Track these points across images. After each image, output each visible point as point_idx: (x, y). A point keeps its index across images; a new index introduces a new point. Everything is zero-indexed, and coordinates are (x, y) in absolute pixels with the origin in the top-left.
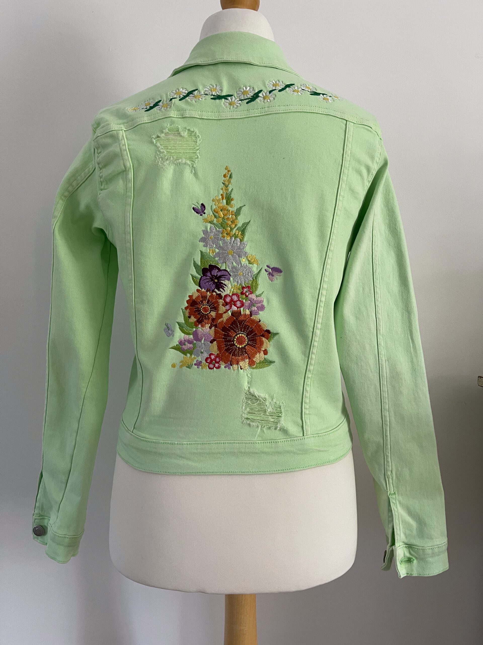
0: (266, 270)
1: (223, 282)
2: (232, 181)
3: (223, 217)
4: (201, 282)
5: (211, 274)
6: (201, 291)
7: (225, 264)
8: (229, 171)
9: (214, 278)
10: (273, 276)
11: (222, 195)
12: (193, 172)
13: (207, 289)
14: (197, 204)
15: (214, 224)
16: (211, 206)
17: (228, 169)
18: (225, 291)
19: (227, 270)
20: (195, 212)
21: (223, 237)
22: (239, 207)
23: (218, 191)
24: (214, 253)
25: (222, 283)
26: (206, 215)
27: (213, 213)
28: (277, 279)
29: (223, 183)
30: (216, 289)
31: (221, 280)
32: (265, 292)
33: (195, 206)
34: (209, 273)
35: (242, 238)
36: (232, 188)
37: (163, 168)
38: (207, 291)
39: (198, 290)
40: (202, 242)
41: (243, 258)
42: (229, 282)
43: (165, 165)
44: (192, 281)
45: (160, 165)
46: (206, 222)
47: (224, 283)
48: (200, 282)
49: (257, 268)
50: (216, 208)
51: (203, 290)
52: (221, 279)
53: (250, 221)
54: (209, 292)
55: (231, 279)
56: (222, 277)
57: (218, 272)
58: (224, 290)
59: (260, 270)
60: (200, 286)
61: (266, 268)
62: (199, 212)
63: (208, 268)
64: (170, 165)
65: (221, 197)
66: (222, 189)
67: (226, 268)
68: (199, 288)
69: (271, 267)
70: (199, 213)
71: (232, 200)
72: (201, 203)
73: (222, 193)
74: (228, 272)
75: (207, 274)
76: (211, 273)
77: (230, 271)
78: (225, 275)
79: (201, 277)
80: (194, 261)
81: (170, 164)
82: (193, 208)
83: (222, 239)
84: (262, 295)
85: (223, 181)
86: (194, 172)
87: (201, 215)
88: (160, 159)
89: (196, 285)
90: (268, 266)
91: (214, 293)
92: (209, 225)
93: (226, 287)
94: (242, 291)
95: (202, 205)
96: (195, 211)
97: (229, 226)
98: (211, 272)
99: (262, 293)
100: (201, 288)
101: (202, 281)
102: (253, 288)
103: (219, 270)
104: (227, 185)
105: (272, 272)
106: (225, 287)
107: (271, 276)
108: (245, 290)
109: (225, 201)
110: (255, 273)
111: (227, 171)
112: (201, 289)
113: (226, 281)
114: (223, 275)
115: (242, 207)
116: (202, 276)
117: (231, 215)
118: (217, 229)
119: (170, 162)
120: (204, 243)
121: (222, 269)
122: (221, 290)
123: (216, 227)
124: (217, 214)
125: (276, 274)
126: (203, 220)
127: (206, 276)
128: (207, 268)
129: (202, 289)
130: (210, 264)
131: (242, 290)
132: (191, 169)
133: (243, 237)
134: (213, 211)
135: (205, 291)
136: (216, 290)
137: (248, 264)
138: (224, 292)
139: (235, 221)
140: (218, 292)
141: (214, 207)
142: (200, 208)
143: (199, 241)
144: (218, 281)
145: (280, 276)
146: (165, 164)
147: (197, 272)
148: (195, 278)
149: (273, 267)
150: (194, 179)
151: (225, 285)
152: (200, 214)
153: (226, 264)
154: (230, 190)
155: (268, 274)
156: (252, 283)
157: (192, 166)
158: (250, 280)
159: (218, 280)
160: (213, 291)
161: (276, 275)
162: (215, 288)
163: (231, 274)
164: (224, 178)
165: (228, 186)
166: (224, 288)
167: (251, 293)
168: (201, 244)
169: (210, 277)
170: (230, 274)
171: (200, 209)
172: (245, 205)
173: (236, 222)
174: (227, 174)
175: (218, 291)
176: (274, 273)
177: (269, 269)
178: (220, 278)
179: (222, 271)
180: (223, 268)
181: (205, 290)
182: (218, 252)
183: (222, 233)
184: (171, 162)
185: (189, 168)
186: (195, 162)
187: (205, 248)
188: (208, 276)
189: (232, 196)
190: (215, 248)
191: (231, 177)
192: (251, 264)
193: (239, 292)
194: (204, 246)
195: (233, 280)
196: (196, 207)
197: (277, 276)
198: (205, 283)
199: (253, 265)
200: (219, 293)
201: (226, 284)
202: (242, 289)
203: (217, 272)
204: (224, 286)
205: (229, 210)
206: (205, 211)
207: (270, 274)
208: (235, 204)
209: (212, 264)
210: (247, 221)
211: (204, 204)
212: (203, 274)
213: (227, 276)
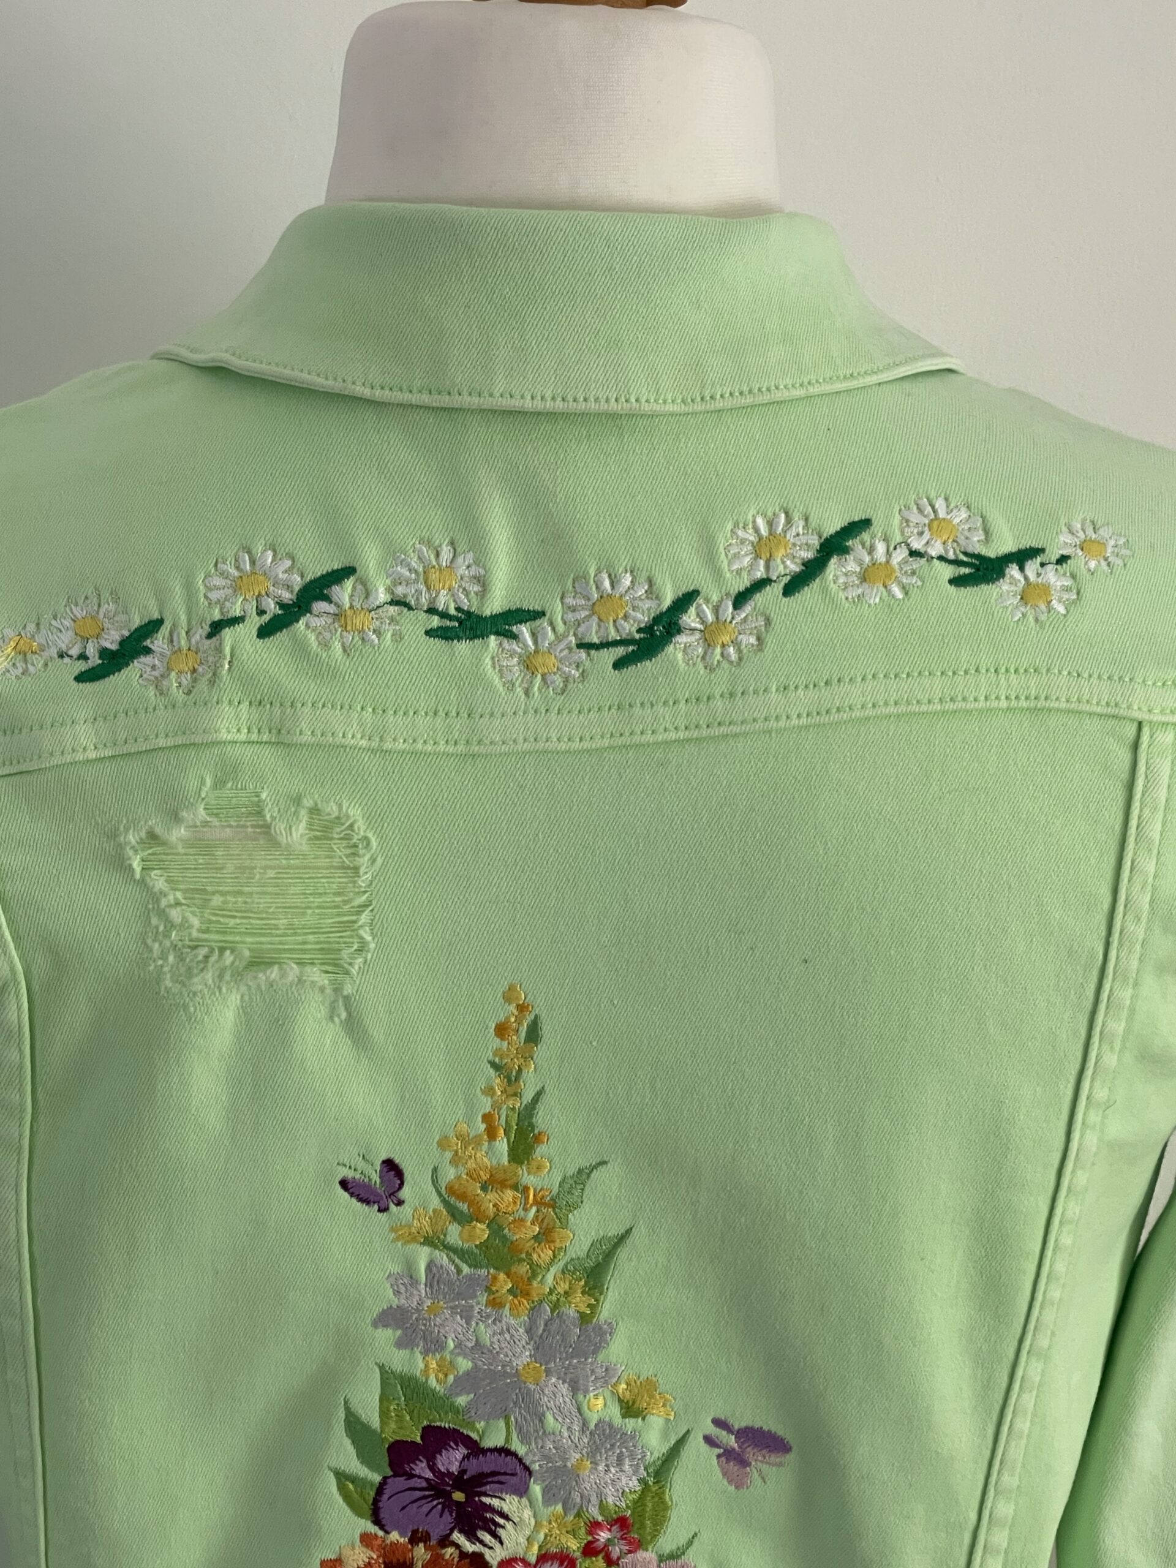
0: (709, 1440)
1: (495, 1502)
2: (541, 1052)
3: (492, 1215)
4: (381, 1504)
5: (432, 1468)
6: (384, 1541)
7: (502, 1424)
8: (522, 1008)
9: (448, 1485)
10: (744, 1463)
11: (487, 1118)
12: (339, 1016)
13: (415, 1532)
14: (361, 1165)
15: (447, 1247)
16: (435, 1170)
17: (518, 998)
18: (501, 1543)
19: (513, 1449)
20: (354, 1200)
21: (493, 1306)
22: (572, 1170)
23: (470, 1104)
24: (451, 1378)
25: (490, 1508)
26: (407, 1210)
27: (445, 1202)
28: (763, 1478)
29: (493, 1064)
30: (460, 1532)
31: (486, 1495)
32: (705, 1536)
33: (350, 1174)
34: (424, 1464)
35: (589, 1306)
36: (538, 1088)
37: (185, 1007)
38: (414, 1540)
39: (366, 1539)
40: (386, 1326)
41: (596, 1397)
42: (524, 1500)
43: (195, 994)
44: (340, 1500)
45: (168, 990)
46: (408, 1242)
47: (496, 1507)
48: (376, 1502)
49: (665, 1434)
50: (459, 1177)
51: (395, 1536)
52: (483, 1489)
53: (628, 1232)
54: (421, 1545)
55: (536, 1489)
56: (490, 1480)
57: (466, 1457)
58: (495, 1535)
59: (681, 1442)
60: (377, 1522)
61: (712, 1430)
62: (372, 1198)
63: (418, 1440)
64: (224, 990)
65: (483, 1127)
66: (489, 1091)
67: (508, 1439)
68: (373, 1529)
69: (736, 1427)
70: (374, 1203)
71: (538, 1139)
72: (384, 1157)
73: (488, 1109)
74: (520, 1460)
75: (412, 1469)
76: (434, 1464)
77: (527, 1454)
78: (505, 1474)
79: (385, 1479)
80: (347, 1409)
81: (220, 989)
82: (344, 1184)
83: (488, 1316)
84: (691, 1554)
85: (495, 1055)
86: (344, 1015)
87: (383, 1210)
88: (171, 958)
89: (358, 1513)
90: (718, 1423)
91: (450, 1551)
92: (423, 1256)
93: (509, 1526)
94: (589, 1543)
95: (391, 1167)
96: (352, 1195)
97: (523, 1256)
98: (435, 1458)
99: (690, 1543)
100: (382, 1527)
101: (385, 1497)
102: (643, 1526)
103: (475, 1449)
104: (514, 1073)
105: (740, 1447)
106: (503, 1527)
107: (732, 1466)
108: (604, 1536)
109: (502, 1146)
110: (656, 1455)
111: (512, 1008)
112: (381, 1533)
113: (507, 1497)
114: (494, 1474)
115: (594, 1168)
116: (391, 1473)
117: (534, 1209)
118: (466, 1269)
119: (221, 977)
120: (399, 1332)
121: (489, 1443)
122: (487, 1538)
123: (457, 1261)
124: (464, 1207)
125: (760, 1458)
126: (392, 1229)
127: (411, 1476)
128: (413, 1443)
129: (387, 1532)
130: (425, 1423)
131: (590, 1538)
132: (327, 1003)
133: (593, 1301)
134: (443, 1192)
135: (402, 1540)
136: (458, 1537)
137: (618, 1420)
138: (497, 1546)
139: (555, 1235)
140: (470, 1547)
141: (449, 1174)
142: (376, 1178)
143: (375, 1324)
144: (466, 1498)
145: (780, 1465)
146: (197, 983)
147: (364, 1456)
148: (351, 1486)
149: (747, 1428)
150: (346, 1045)
151: (506, 1517)
152: (376, 1207)
153: (507, 1425)
154: (528, 1096)
155: (719, 1456)
156: (639, 1503)
157: (337, 990)
158: (627, 1490)
159: (470, 1496)
160: (445, 1541)
161: (761, 1462)
162: (452, 1531)
163: (535, 1467)
164: (498, 1040)
165: (517, 1079)
166: (501, 1532)
167: (636, 1545)
168: (386, 1336)
169: (427, 1480)
170: (527, 1469)
171: (378, 1182)
172: (603, 1163)
173: (558, 1241)
174: (513, 1019)
175: (468, 1544)
176: (750, 1454)
177: (724, 1433)
178: (480, 1487)
179: (488, 1454)
180: (495, 1438)
181: (402, 1535)
182: (467, 1374)
183: (488, 1289)
184: (227, 977)
185: (318, 997)
186: (347, 973)
187: (404, 1353)
188: (420, 1477)
189: (542, 1119)
190: (452, 1352)
191: (534, 1035)
192: (636, 1416)
193: (574, 1545)
194: (400, 1344)
195: (543, 1497)
196: (358, 1176)
197: (765, 1468)
198: (403, 1508)
199: (644, 1419)
200: (474, 1553)
201: (506, 1509)
202: (590, 1533)
203: (463, 1459)
204: (501, 1521)
205: (526, 1189)
206: (405, 1193)
207: (728, 1455)
208: (556, 1159)
209: (438, 1424)
210: (615, 1230)
211: (397, 1161)
212: (391, 1465)
213: (513, 1475)
